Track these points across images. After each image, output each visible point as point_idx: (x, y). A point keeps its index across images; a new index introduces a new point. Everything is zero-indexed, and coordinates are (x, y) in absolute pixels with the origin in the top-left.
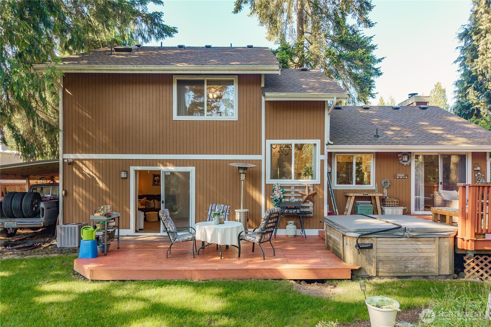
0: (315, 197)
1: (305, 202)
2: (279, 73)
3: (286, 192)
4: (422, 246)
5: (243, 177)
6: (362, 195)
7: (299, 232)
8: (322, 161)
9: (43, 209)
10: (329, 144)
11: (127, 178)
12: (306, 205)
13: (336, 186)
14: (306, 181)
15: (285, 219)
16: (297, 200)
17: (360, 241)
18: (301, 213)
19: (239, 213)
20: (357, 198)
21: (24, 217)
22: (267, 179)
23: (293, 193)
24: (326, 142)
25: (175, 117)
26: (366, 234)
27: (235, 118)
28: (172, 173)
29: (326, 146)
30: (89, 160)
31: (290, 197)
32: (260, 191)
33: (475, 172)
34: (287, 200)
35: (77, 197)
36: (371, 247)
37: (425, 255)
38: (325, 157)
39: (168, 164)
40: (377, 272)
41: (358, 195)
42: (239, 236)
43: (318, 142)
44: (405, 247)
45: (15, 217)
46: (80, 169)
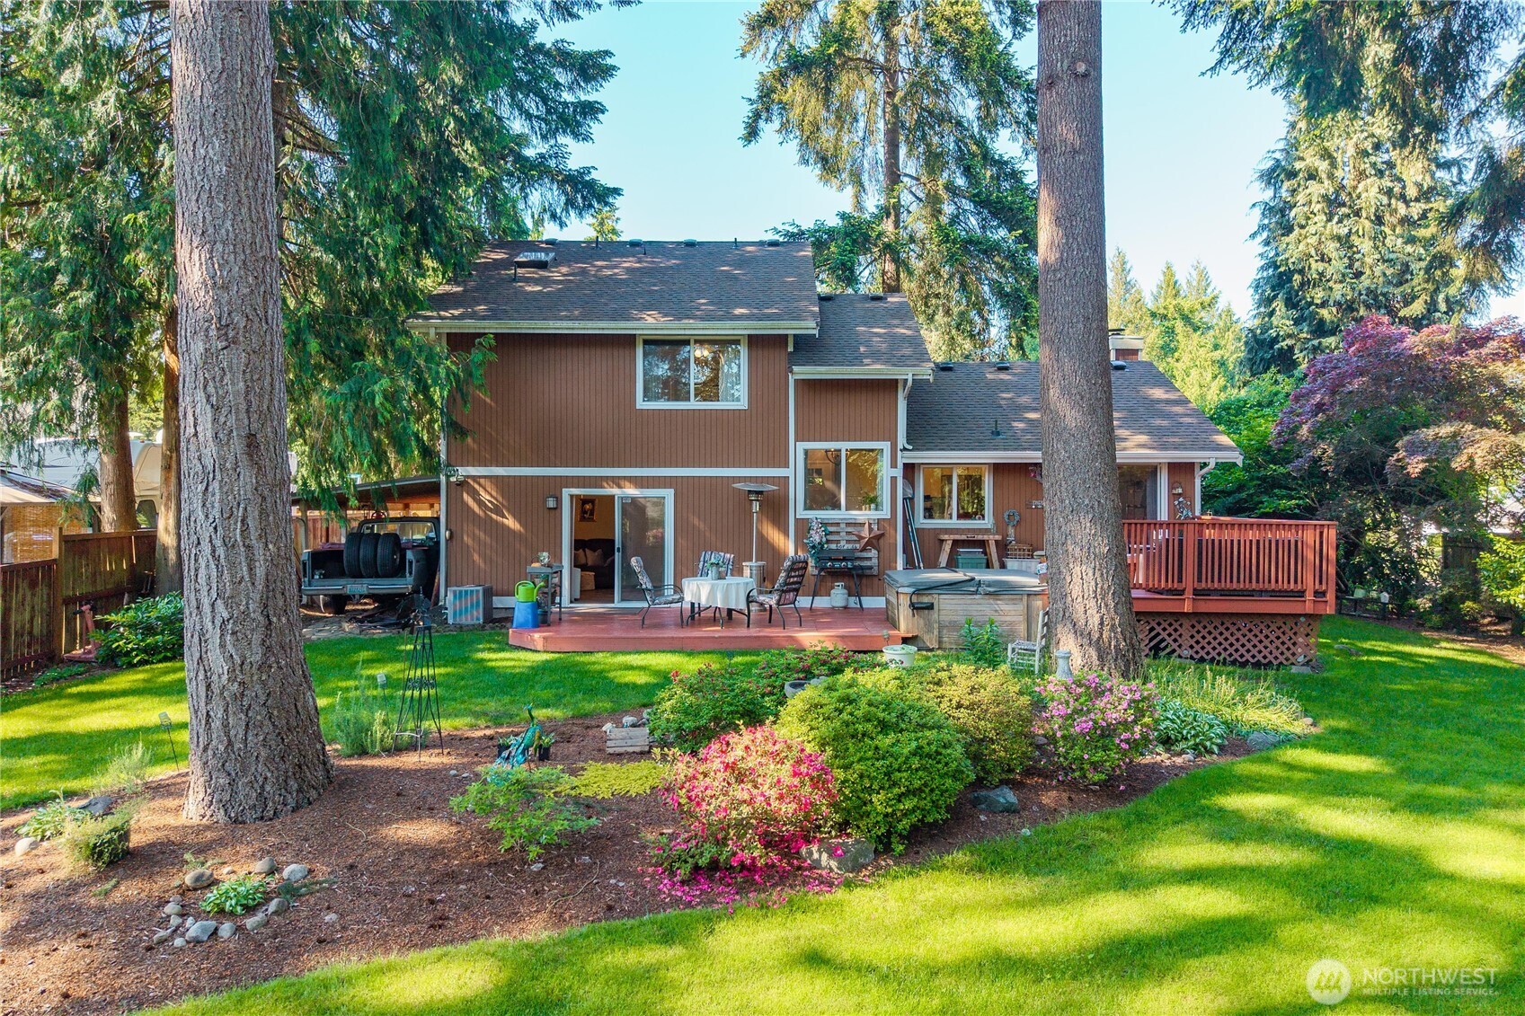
0: (881, 541)
1: (864, 549)
2: (816, 332)
3: (831, 533)
4: (1004, 607)
5: (756, 507)
6: (964, 537)
7: (853, 602)
8: (894, 479)
9: (411, 563)
10: (905, 449)
11: (558, 508)
12: (865, 555)
13: (921, 521)
14: (864, 515)
15: (829, 579)
16: (850, 546)
17: (915, 599)
18: (855, 568)
19: (750, 567)
20: (956, 543)
21: (377, 576)
22: (798, 509)
23: (843, 534)
24: (900, 446)
25: (641, 404)
26: (922, 589)
27: (743, 404)
28: (634, 499)
29: (899, 453)
30: (485, 477)
31: (838, 542)
32: (786, 534)
33: (1173, 496)
34: (833, 546)
35: (470, 542)
36: (930, 607)
37: (1008, 619)
38: (899, 472)
39: (627, 484)
40: (940, 642)
41: (957, 537)
42: (748, 596)
43: (885, 446)
44: (979, 607)
45: (361, 576)
46: (475, 495)
